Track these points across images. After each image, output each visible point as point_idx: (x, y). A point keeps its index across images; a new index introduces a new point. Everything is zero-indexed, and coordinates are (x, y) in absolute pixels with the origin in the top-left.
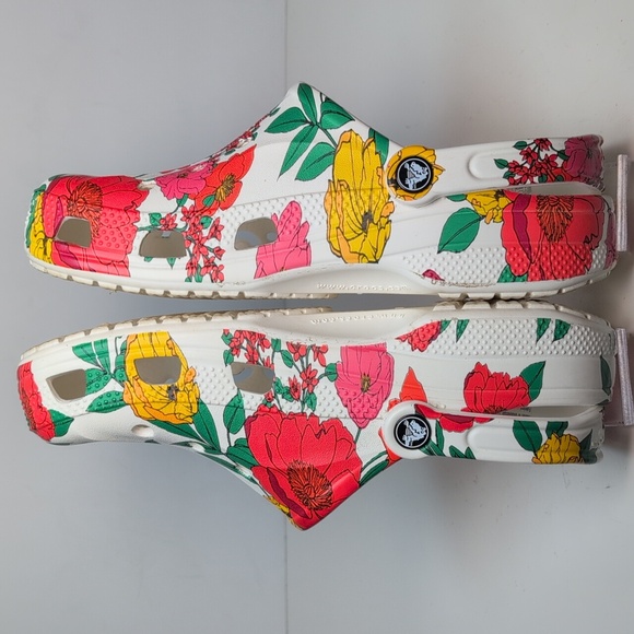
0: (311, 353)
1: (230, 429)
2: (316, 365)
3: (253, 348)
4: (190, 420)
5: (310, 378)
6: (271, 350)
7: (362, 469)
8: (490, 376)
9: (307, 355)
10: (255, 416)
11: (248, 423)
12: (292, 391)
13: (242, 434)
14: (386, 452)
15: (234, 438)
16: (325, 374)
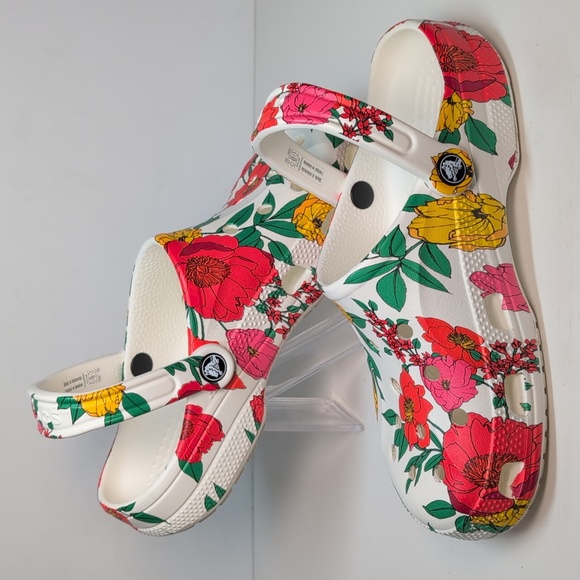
0: (288, 327)
1: (274, 244)
2: (279, 325)
3: (311, 291)
4: (294, 222)
5: (275, 316)
6: (304, 302)
7: (201, 316)
8: (213, 440)
9: (288, 323)
10: (272, 265)
11: (270, 258)
12: (273, 299)
13: (266, 249)
14: (203, 339)
15: (266, 242)
16: (271, 329)
